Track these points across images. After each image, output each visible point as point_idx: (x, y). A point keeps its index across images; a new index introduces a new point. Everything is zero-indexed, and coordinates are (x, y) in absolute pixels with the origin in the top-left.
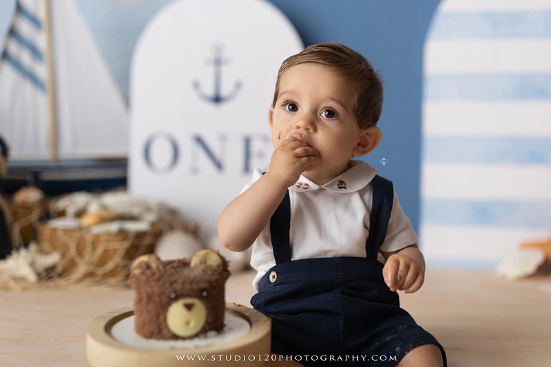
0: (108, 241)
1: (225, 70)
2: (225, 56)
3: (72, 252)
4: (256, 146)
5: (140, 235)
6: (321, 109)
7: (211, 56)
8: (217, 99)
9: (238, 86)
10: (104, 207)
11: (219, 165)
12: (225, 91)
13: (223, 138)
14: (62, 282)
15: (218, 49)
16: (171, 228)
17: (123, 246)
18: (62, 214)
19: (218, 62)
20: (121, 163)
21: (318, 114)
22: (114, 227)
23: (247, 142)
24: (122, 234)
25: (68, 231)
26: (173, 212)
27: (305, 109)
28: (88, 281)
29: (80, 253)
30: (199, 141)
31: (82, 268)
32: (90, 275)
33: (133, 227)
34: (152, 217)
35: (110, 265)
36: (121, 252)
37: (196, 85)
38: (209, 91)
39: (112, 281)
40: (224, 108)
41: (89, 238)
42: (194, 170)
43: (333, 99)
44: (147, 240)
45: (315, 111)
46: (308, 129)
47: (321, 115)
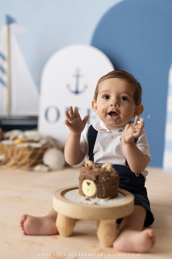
0: (23, 151)
1: (81, 80)
2: (81, 74)
3: (9, 154)
5: (37, 149)
7: (75, 73)
8: (77, 92)
9: (86, 87)
10: (25, 137)
14: (4, 167)
15: (78, 71)
16: (52, 147)
17: (29, 153)
18: (8, 139)
19: (78, 76)
20: (35, 118)
21: (119, 99)
22: (26, 145)
23: (89, 111)
24: (29, 148)
25: (8, 146)
26: (55, 140)
28: (14, 167)
29: (12, 155)
31: (12, 162)
32: (15, 164)
33: (34, 145)
34: (43, 142)
35: (23, 161)
36: (28, 156)
37: (68, 86)
39: (25, 167)
40: (80, 96)
41: (16, 149)
43: (125, 93)
44: (40, 152)
45: (118, 98)
46: (116, 105)
47: (120, 99)
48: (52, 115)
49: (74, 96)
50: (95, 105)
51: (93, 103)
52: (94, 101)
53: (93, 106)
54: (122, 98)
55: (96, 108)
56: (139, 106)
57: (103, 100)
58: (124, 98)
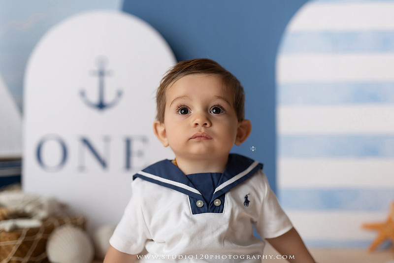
1: (108, 80)
2: (108, 68)
4: (136, 146)
5: (32, 232)
6: (211, 107)
7: (96, 68)
8: (101, 106)
9: (120, 94)
11: (103, 164)
12: (109, 98)
13: (107, 139)
15: (102, 63)
16: (62, 223)
17: (15, 244)
19: (101, 74)
20: (16, 162)
21: (209, 112)
23: (128, 142)
24: (15, 230)
26: (63, 207)
27: (197, 110)
30: (86, 142)
33: (26, 224)
34: (43, 214)
36: (14, 249)
37: (83, 94)
38: (94, 98)
40: (107, 113)
42: (82, 168)
43: (219, 97)
44: (39, 236)
45: (206, 110)
46: (206, 124)
47: (211, 112)
48: (52, 153)
49: (95, 113)
50: (160, 129)
51: (156, 126)
52: (158, 122)
53: (156, 131)
54: (213, 109)
55: (164, 133)
56: (244, 123)
57: (179, 117)
58: (218, 110)
